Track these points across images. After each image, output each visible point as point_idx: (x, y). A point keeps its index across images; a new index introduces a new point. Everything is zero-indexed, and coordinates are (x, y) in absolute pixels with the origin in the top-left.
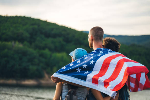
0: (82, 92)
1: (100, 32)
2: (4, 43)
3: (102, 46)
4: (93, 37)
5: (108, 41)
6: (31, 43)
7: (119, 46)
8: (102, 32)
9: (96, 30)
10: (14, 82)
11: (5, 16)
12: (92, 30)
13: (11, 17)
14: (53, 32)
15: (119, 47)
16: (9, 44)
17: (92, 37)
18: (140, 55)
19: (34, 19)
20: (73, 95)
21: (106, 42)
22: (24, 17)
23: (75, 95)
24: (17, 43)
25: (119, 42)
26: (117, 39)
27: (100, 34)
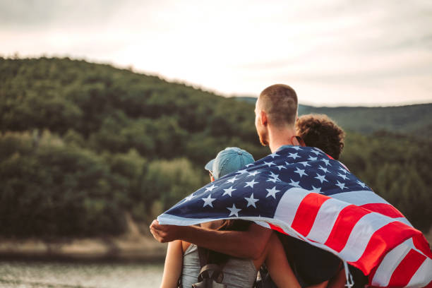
0: (239, 274)
1: (287, 99)
2: (9, 135)
3: (295, 139)
4: (268, 116)
5: (308, 126)
6: (85, 133)
7: (340, 139)
8: (293, 100)
9: (275, 94)
10: (41, 247)
11: (12, 58)
12: (265, 96)
13: (28, 61)
14: (150, 101)
15: (342, 141)
16: (25, 137)
17: (263, 114)
18: (401, 161)
19: (93, 66)
20: (214, 282)
21: (304, 127)
22: (67, 59)
23: (221, 283)
24: (47, 134)
25: (339, 128)
26: (333, 119)
27: (286, 106)
